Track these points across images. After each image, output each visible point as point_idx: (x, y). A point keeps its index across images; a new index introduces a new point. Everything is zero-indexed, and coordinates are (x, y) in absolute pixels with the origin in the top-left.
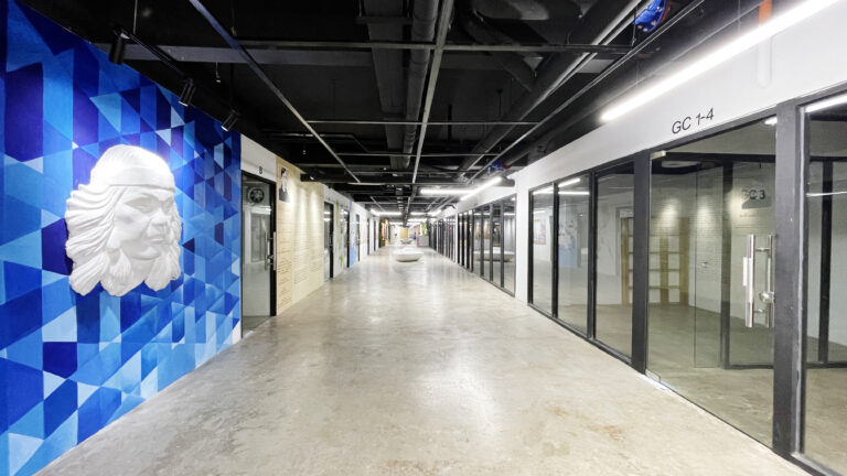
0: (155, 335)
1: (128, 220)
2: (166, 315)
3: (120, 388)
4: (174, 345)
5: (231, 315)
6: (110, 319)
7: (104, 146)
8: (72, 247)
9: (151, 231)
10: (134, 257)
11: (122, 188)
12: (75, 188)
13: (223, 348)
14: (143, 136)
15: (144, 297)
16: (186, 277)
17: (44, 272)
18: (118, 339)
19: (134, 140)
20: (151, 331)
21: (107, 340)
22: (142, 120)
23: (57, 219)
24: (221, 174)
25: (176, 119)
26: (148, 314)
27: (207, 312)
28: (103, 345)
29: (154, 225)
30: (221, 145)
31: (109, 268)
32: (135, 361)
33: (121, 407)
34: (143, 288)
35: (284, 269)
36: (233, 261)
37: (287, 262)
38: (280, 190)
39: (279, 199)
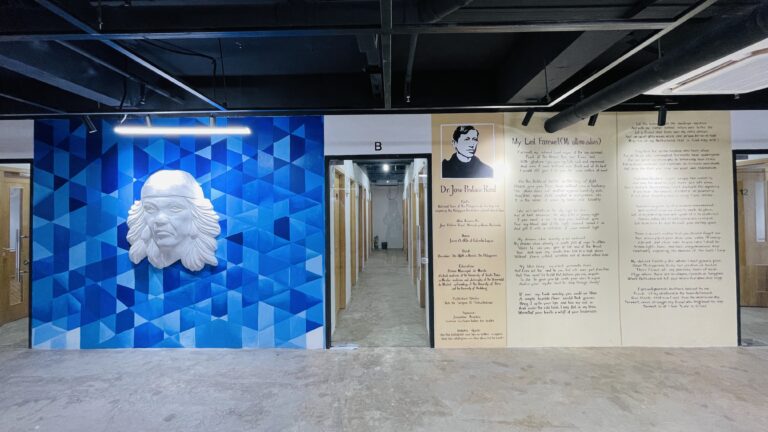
0: (193, 303)
2: (205, 293)
3: (163, 329)
5: (303, 315)
14: (183, 160)
17: (118, 248)
18: (162, 296)
21: (154, 295)
22: (181, 148)
24: (285, 168)
26: (186, 286)
27: (260, 303)
28: (150, 297)
30: (286, 140)
32: (174, 318)
33: (163, 342)
35: (468, 283)
36: (309, 258)
37: (481, 273)
38: (445, 162)
39: (444, 176)
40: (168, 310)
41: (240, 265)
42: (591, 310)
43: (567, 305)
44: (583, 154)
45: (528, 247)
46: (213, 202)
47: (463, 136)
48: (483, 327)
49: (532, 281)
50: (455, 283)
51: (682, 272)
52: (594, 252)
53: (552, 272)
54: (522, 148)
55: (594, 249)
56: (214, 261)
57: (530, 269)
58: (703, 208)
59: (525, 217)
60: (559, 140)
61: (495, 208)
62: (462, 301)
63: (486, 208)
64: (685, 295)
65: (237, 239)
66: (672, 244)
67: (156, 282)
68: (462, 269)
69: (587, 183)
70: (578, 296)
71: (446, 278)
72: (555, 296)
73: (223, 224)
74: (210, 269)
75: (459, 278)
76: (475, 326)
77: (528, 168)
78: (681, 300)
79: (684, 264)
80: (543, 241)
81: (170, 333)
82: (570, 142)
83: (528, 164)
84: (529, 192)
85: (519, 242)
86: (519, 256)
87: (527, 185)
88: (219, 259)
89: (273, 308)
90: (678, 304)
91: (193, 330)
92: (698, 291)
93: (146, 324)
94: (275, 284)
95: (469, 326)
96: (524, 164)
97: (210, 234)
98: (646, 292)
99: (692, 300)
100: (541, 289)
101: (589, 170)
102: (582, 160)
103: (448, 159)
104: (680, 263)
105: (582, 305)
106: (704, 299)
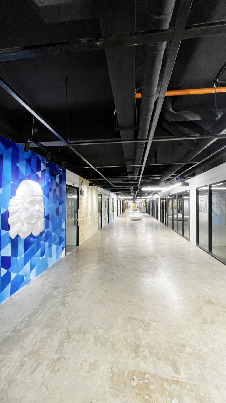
0: (35, 254)
1: (27, 209)
2: (39, 246)
3: (23, 275)
4: (41, 258)
5: (61, 246)
6: (21, 247)
7: (20, 181)
8: (10, 221)
9: (35, 213)
10: (29, 224)
11: (26, 197)
12: (11, 198)
13: (58, 260)
14: (32, 175)
15: (31, 239)
16: (46, 230)
17: (2, 230)
18: (23, 256)
19: (29, 177)
20: (34, 253)
21: (20, 256)
22: (32, 169)
23: (6, 210)
24: (59, 187)
25: (43, 167)
26: (32, 246)
27: (53, 245)
28: (18, 258)
29: (36, 211)
30: (59, 175)
31: (21, 228)
32: (29, 264)
33: (24, 282)
34: (31, 235)
35: (82, 225)
36: (63, 223)
37: (83, 222)
38: (80, 191)
39: (81, 195)
41: (48, 230)
44: (91, 192)
45: (87, 214)
47: (82, 184)
49: (87, 223)
57: (87, 220)
61: (85, 204)
62: (82, 230)
72: (89, 226)
86: (86, 217)
89: (55, 245)
94: (56, 235)
95: (82, 237)
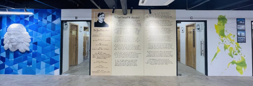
0: (22, 62)
3: (13, 69)
4: (28, 66)
5: (53, 65)
14: (21, 21)
15: (19, 53)
18: (13, 60)
22: (20, 18)
24: (50, 24)
28: (10, 60)
30: (50, 16)
33: (13, 73)
35: (101, 57)
36: (56, 49)
37: (104, 54)
38: (95, 22)
39: (95, 27)
40: (15, 64)
41: (36, 51)
42: (136, 65)
43: (129, 63)
44: (134, 21)
45: (118, 47)
46: (29, 33)
47: (100, 16)
48: (105, 70)
49: (119, 57)
50: (97, 57)
51: (161, 55)
52: (136, 49)
53: (125, 54)
54: (117, 19)
55: (137, 48)
56: (28, 50)
57: (118, 53)
58: (168, 37)
59: (118, 39)
60: (127, 17)
61: (109, 36)
62: (99, 62)
63: (106, 36)
64: (162, 61)
65: (36, 43)
66: (159, 47)
67: (12, 55)
68: (99, 53)
69: (136, 29)
70: (132, 61)
71: (94, 55)
72: (125, 61)
73: (32, 39)
74: (27, 52)
75: (98, 55)
76: (102, 69)
77: (118, 25)
78: (161, 62)
79: (162, 52)
80: (122, 45)
81: (15, 70)
82: (131, 18)
83: (119, 24)
84: (119, 31)
85: (115, 45)
86: (115, 49)
87: (118, 29)
88: (30, 49)
89: (45, 63)
90: (160, 64)
91: (22, 69)
92: (166, 60)
93: (8, 67)
94: (46, 56)
95: (101, 69)
96: (117, 24)
97: (27, 42)
98: (151, 60)
99: (164, 63)
100: (121, 59)
101: (136, 26)
102: (134, 23)
103: (96, 22)
104: (161, 52)
105: (133, 64)
106: (167, 62)
